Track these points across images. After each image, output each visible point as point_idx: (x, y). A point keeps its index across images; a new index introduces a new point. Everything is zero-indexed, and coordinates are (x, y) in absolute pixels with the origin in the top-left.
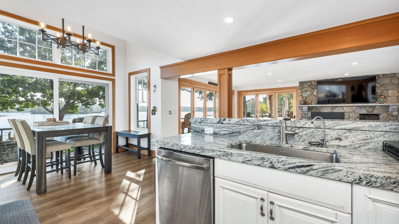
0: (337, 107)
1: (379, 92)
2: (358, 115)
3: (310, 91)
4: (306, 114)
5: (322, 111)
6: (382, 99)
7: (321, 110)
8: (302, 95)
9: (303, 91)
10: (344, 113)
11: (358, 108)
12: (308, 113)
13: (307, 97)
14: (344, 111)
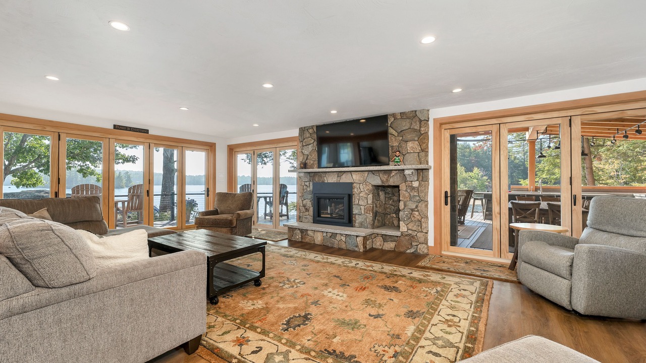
0: (345, 172)
1: (395, 145)
2: (370, 187)
3: (312, 145)
4: (307, 186)
5: (326, 182)
6: (397, 158)
7: (325, 178)
8: (303, 151)
9: (304, 144)
10: (352, 183)
11: (371, 175)
12: (309, 184)
13: (308, 155)
14: (352, 181)
